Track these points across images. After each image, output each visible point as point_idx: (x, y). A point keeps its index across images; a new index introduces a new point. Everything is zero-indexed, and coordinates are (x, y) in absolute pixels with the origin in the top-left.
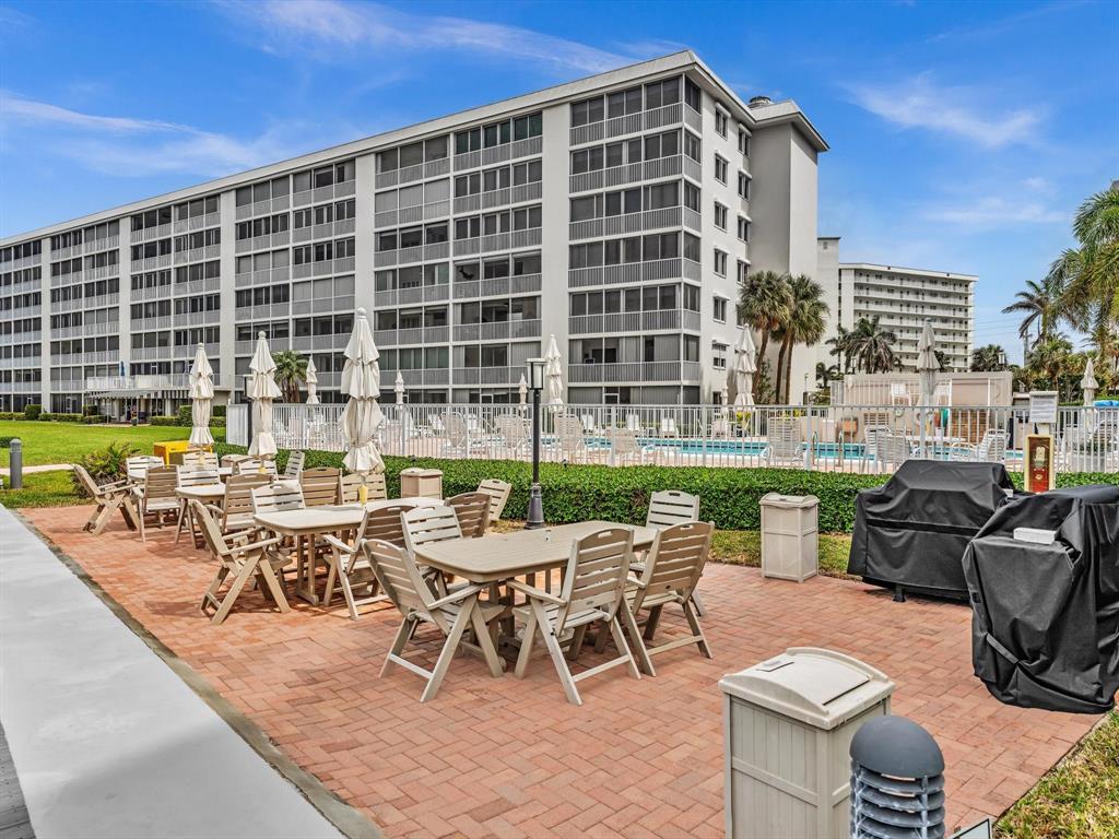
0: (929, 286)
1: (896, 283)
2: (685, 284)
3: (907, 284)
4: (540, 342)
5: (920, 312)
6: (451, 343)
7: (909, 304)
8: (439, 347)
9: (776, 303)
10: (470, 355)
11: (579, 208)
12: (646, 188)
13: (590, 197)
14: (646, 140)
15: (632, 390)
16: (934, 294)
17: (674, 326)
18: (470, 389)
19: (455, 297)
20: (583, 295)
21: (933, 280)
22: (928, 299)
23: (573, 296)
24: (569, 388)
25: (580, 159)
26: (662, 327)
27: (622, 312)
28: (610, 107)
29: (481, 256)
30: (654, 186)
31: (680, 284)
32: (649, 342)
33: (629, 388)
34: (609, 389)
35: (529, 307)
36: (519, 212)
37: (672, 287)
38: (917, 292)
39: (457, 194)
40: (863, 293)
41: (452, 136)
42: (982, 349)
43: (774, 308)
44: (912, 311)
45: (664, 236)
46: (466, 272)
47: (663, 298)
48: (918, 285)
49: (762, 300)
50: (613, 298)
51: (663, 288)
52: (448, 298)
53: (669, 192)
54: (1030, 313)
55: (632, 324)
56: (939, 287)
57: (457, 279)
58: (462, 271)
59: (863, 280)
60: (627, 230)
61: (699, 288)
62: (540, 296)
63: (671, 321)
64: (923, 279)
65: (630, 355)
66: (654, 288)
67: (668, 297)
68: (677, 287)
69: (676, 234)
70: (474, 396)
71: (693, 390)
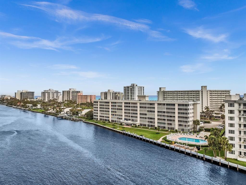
0: (222, 92)
1: (217, 92)
3: (219, 92)
5: (221, 97)
6: (166, 122)
7: (219, 95)
15: (184, 129)
20: (179, 120)
21: (223, 91)
22: (222, 94)
24: (178, 128)
27: (183, 122)
28: (181, 105)
29: (169, 115)
36: (173, 112)
38: (220, 93)
39: (166, 109)
40: (211, 94)
41: (166, 104)
44: (220, 96)
48: (221, 92)
52: (166, 118)
56: (224, 92)
59: (211, 92)
70: (168, 127)
71: (189, 129)
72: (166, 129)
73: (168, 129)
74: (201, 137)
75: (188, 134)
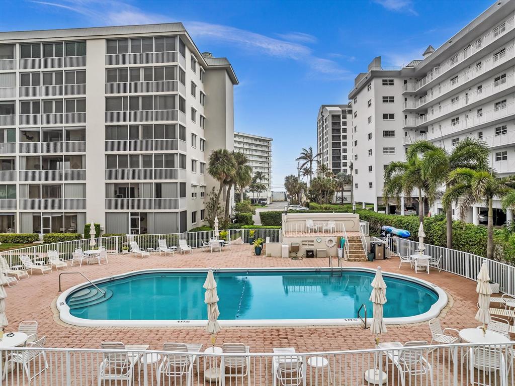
0: (254, 142)
1: (241, 140)
2: (180, 154)
3: (246, 140)
4: (85, 184)
6: (18, 182)
8: (8, 185)
9: (230, 167)
10: (33, 191)
11: (111, 104)
12: (155, 96)
13: (120, 98)
14: (155, 69)
15: (148, 214)
16: (257, 145)
17: (174, 178)
18: (33, 213)
19: (21, 152)
20: (115, 156)
21: (256, 140)
22: (254, 147)
23: (108, 156)
24: (106, 213)
25: (112, 74)
26: (166, 178)
27: (141, 168)
28: (132, 46)
29: (41, 126)
30: (160, 96)
31: (177, 154)
32: (159, 186)
33: (146, 214)
34: (132, 214)
35: (78, 162)
36: (69, 102)
37: (173, 155)
38: (250, 145)
39: (22, 84)
41: (18, 46)
42: (289, 176)
43: (228, 170)
45: (167, 126)
46: (29, 136)
47: (167, 162)
48: (250, 141)
49: (223, 164)
50: (134, 159)
51: (166, 155)
52: (15, 152)
53: (170, 100)
54: (305, 161)
55: (148, 175)
56: (258, 142)
57: (22, 140)
58: (25, 134)
60: (143, 120)
61: (185, 156)
62: (85, 155)
63: (172, 175)
64: (252, 138)
65: (146, 194)
66: (161, 155)
67: (170, 161)
68: (175, 156)
69: (174, 125)
70: (36, 218)
71: (184, 214)
72: (18, 232)
73: (36, 230)
74: (302, 252)
75: (183, 245)
